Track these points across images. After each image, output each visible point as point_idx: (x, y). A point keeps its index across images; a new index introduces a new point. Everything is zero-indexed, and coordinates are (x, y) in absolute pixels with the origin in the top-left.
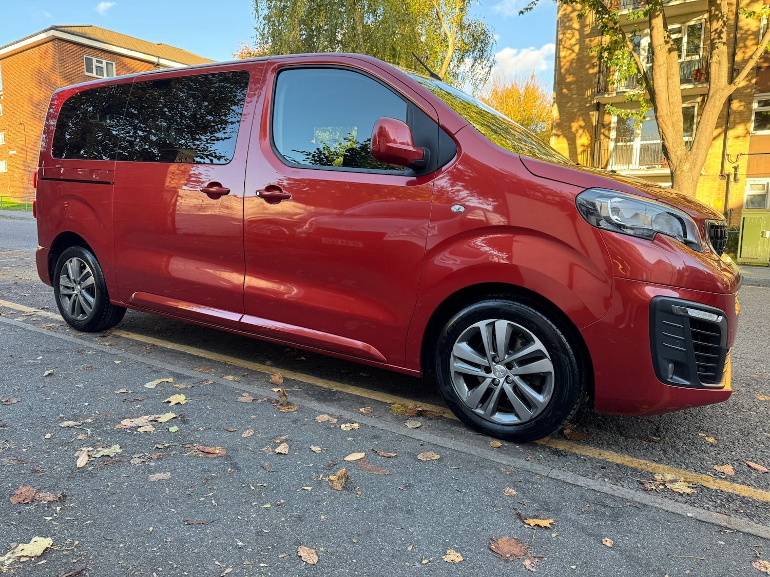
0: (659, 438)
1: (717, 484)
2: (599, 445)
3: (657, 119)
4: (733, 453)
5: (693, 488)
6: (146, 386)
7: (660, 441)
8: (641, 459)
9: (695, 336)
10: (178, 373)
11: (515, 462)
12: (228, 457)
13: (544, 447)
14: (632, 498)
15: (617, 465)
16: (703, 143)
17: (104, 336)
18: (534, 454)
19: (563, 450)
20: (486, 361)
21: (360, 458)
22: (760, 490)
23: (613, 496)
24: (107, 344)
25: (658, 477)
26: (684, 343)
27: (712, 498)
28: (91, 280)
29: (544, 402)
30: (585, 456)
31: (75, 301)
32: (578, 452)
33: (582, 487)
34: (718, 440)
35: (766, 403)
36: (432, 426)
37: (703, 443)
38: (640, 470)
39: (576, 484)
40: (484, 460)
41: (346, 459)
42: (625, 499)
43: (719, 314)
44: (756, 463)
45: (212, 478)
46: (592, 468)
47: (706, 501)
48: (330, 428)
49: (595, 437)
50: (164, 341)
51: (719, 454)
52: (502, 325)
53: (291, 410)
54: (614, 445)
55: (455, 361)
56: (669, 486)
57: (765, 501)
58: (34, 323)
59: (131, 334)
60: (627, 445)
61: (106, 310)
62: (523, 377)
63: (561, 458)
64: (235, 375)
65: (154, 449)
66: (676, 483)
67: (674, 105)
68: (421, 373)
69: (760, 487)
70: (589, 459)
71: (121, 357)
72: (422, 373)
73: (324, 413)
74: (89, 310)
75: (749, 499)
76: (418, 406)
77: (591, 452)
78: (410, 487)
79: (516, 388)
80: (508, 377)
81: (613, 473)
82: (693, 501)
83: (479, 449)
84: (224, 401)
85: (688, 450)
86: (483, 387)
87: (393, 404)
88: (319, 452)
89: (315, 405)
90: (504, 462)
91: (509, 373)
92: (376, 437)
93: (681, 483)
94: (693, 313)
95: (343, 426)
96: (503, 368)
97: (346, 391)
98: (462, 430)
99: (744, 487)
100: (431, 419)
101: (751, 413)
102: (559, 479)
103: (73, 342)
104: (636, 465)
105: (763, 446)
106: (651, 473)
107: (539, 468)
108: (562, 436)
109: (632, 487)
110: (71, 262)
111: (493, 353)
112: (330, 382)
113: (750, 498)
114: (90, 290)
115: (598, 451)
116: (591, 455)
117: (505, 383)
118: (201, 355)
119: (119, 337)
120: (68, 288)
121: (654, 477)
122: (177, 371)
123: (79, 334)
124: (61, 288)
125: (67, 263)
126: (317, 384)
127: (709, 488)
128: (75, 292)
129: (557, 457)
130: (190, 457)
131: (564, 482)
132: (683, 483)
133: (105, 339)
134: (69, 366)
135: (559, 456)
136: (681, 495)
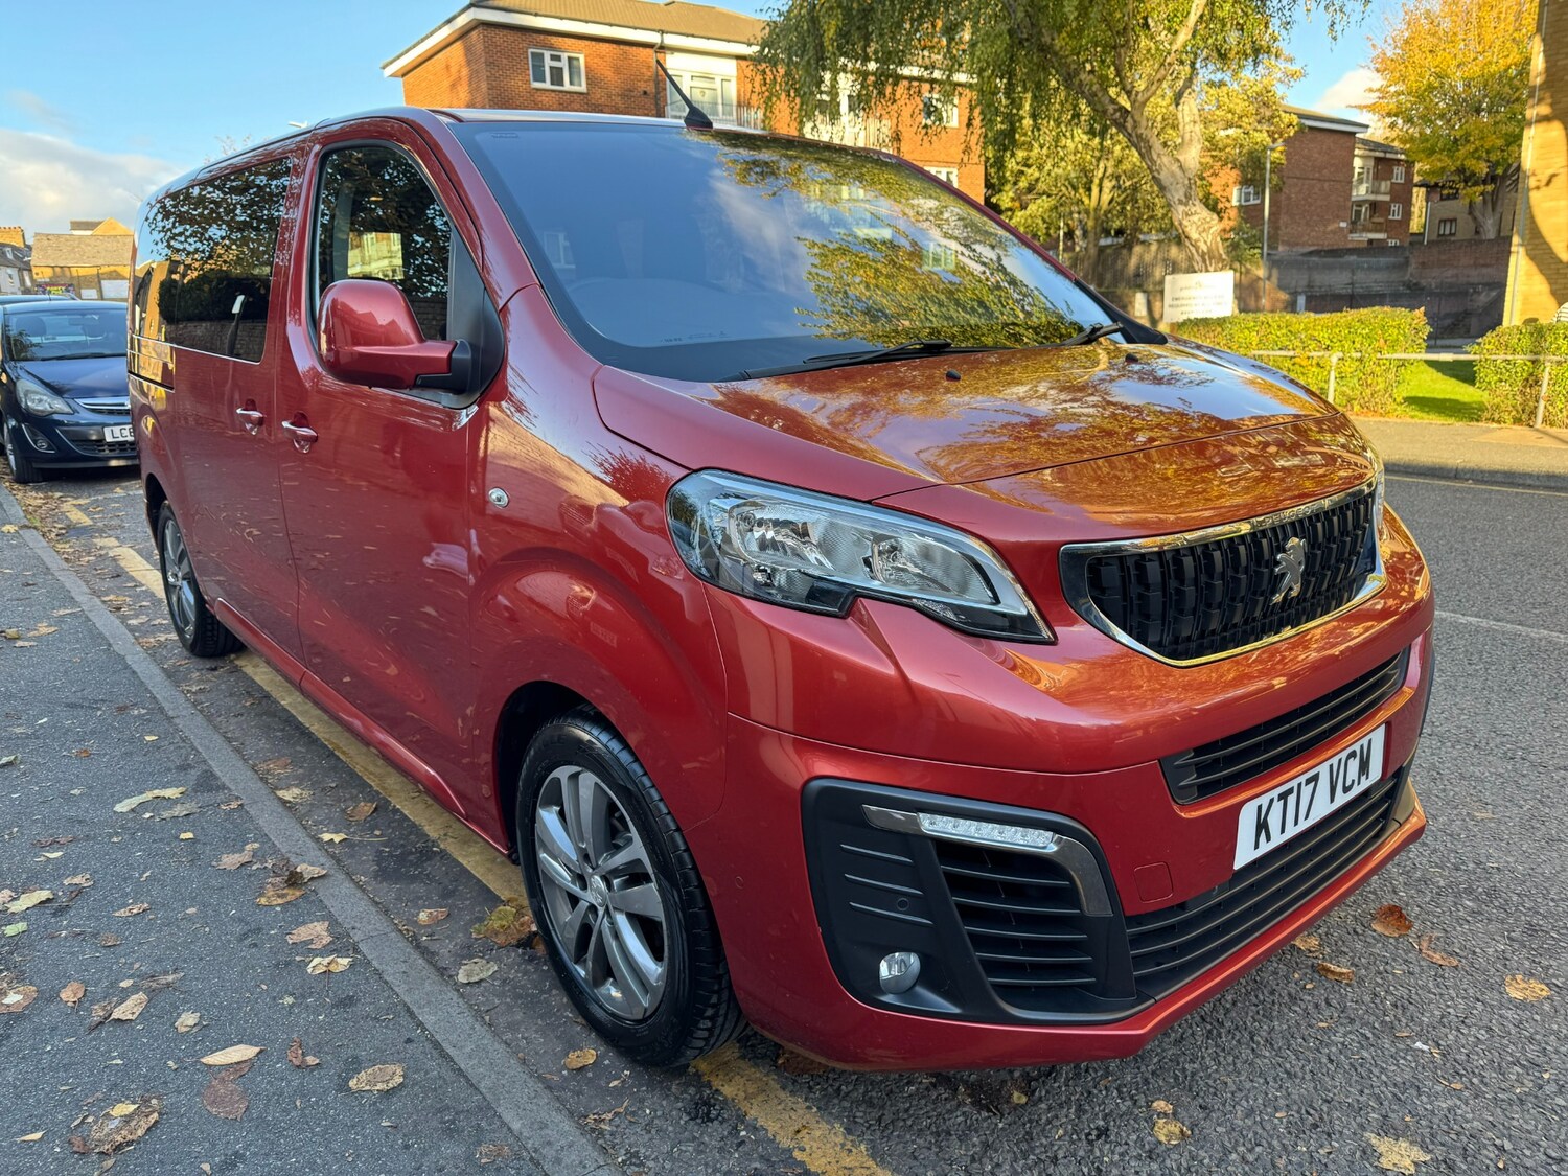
32: (752, 1113)
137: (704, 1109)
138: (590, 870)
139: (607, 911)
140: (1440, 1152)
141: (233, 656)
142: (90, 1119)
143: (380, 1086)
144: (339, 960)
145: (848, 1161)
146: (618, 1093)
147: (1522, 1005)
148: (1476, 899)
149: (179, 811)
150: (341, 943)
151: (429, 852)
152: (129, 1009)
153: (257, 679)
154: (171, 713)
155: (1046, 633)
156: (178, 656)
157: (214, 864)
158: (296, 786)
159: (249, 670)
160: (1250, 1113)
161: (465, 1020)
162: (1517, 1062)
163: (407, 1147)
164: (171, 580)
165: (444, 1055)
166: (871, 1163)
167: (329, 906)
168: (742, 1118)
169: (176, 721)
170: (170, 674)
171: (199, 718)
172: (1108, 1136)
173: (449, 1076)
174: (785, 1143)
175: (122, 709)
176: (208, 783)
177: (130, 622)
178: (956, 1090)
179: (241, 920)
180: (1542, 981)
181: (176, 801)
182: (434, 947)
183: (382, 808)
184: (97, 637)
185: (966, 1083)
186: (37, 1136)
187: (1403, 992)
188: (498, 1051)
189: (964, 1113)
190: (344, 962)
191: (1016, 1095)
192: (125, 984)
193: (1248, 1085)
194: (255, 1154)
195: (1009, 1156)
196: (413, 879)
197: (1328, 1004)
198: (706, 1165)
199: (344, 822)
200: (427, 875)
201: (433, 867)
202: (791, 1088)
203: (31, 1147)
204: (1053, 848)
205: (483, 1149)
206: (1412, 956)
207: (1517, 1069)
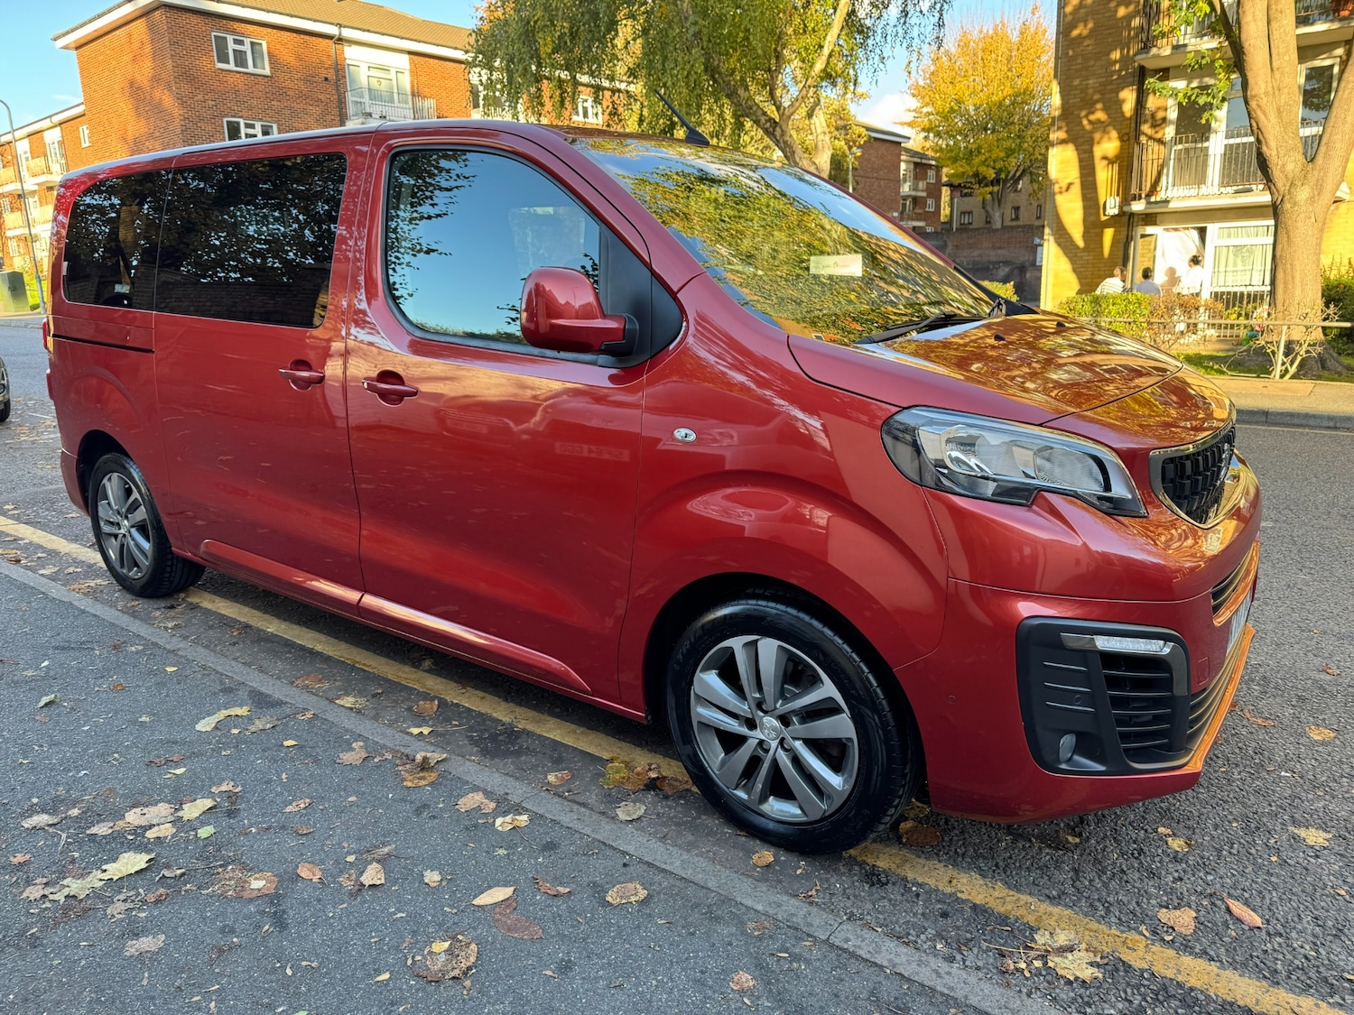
0: (1078, 840)
1: (1148, 958)
2: (955, 860)
3: (1246, 102)
4: (1210, 878)
5: (1098, 966)
6: (198, 727)
7: (1076, 845)
8: (1024, 893)
9: (1113, 682)
10: (262, 694)
11: (779, 906)
12: (274, 898)
13: (853, 861)
14: (966, 997)
15: (975, 907)
16: (1338, 145)
17: (172, 607)
18: (827, 880)
19: (884, 871)
20: (746, 708)
21: (501, 898)
22: (1229, 973)
23: (933, 990)
24: (170, 625)
25: (1041, 939)
26: (1089, 699)
27: (1126, 992)
28: (141, 514)
29: (843, 791)
30: (920, 885)
31: (122, 546)
32: (910, 876)
33: (881, 967)
34: (1189, 845)
35: (1320, 749)
36: (663, 814)
37: (1160, 851)
38: (1012, 920)
39: (872, 960)
40: (726, 900)
41: (477, 901)
42: (953, 997)
43: (1166, 638)
44: (1247, 903)
45: (230, 949)
46: (923, 914)
47: (1113, 999)
48: (476, 826)
49: (955, 838)
50: (267, 616)
51: (1181, 879)
52: (769, 648)
53: (423, 783)
54: (985, 858)
55: (697, 704)
56: (1054, 961)
57: (1229, 999)
58: (68, 580)
59: (217, 599)
60: (1010, 858)
61: (169, 563)
62: (809, 742)
63: (874, 889)
64: (361, 693)
65: (157, 879)
66: (1069, 955)
67: (1282, 74)
68: (646, 718)
69: (1233, 965)
70: (926, 893)
71: (182, 656)
72: (649, 717)
73: (476, 789)
74: (145, 562)
75: (1199, 996)
76: (653, 766)
77: (934, 875)
78: (565, 967)
79: (797, 761)
80: (783, 739)
81: (958, 928)
82: (1086, 999)
83: (725, 873)
84: (316, 761)
85: (1123, 871)
86: (744, 753)
87: (612, 760)
88: (435, 884)
89: (470, 768)
90: (759, 907)
91: (786, 733)
92: (550, 847)
93: (1080, 954)
94: (1103, 643)
95: (499, 821)
96: (776, 723)
97: (538, 731)
98: (712, 822)
99: (1201, 964)
100: (666, 797)
101: (1283, 773)
102: (846, 946)
103: (113, 624)
104: (1009, 907)
105: (1274, 859)
106: (1031, 928)
107: (819, 922)
108: (894, 836)
109: (980, 964)
110: (110, 479)
111: (758, 695)
112: (519, 710)
113: (1202, 992)
114: (142, 528)
115: (951, 871)
116: (932, 882)
117: (779, 749)
118: (319, 648)
119: (194, 607)
120: (112, 523)
121: (1033, 940)
122: (263, 690)
123: (133, 603)
124: (102, 524)
125: (105, 481)
126: (495, 715)
127: (1130, 966)
128: (122, 531)
129: (867, 888)
130: (211, 897)
131: (853, 955)
132: (1083, 954)
133: (172, 613)
134: (87, 682)
135: (873, 885)
136: (1069, 983)
137: (874, 878)
138: (761, 714)
139: (782, 742)
140: (1333, 830)
141: (182, 595)
142: (418, 958)
143: (633, 899)
144: (517, 817)
145: (996, 894)
146: (806, 876)
147: (1323, 743)
148: (1259, 685)
149: (259, 725)
150: (506, 806)
151: (512, 734)
152: (373, 875)
153: (223, 612)
154: (168, 647)
155: (1143, 511)
156: (123, 599)
157: (338, 761)
158: (347, 694)
159: (206, 604)
160: (1216, 827)
161: (656, 845)
162: (1342, 776)
163: (693, 934)
164: (106, 529)
165: (664, 871)
166: (1011, 893)
167: (470, 780)
168: (905, 879)
169: (180, 653)
170: (133, 614)
171: (200, 649)
172: (1145, 853)
173: (678, 883)
174: (948, 890)
175: (115, 647)
176: (261, 701)
177: (41, 572)
178: (1030, 841)
179: (402, 800)
180: (1326, 728)
181: (250, 719)
182: (581, 799)
183: (443, 704)
184: (24, 587)
185: (1033, 835)
186: (386, 976)
187: (1253, 744)
188: (702, 863)
189: (1047, 854)
190: (523, 819)
191: (1070, 838)
192: (351, 859)
193: (1205, 811)
194: (580, 958)
195: (1094, 874)
196: (518, 753)
197: (1218, 757)
198: (905, 911)
199: (420, 719)
200: (527, 748)
201: (524, 742)
202: (923, 856)
203: (387, 985)
204: (1167, 650)
205: (751, 925)
206: (1245, 722)
207: (1345, 779)
